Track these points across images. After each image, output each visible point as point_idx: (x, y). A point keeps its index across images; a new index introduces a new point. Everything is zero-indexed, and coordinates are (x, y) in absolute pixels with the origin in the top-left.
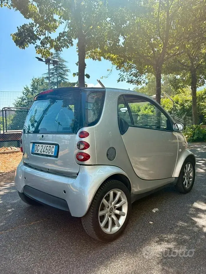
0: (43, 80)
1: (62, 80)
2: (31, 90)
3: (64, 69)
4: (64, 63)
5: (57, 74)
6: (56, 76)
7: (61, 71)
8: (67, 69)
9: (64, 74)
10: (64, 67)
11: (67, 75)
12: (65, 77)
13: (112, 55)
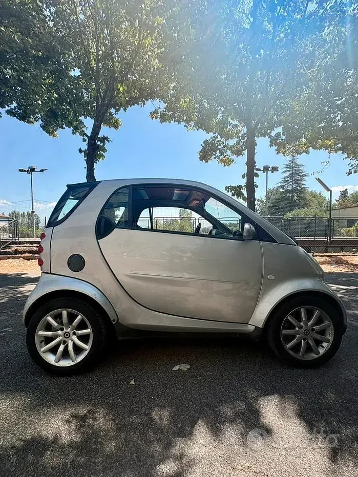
0: (278, 189)
1: (298, 186)
2: (265, 201)
3: (301, 174)
4: (301, 168)
5: (292, 181)
6: (291, 184)
7: (297, 177)
8: (304, 173)
9: (301, 180)
10: (301, 173)
11: (305, 180)
12: (303, 182)
13: (327, 142)
